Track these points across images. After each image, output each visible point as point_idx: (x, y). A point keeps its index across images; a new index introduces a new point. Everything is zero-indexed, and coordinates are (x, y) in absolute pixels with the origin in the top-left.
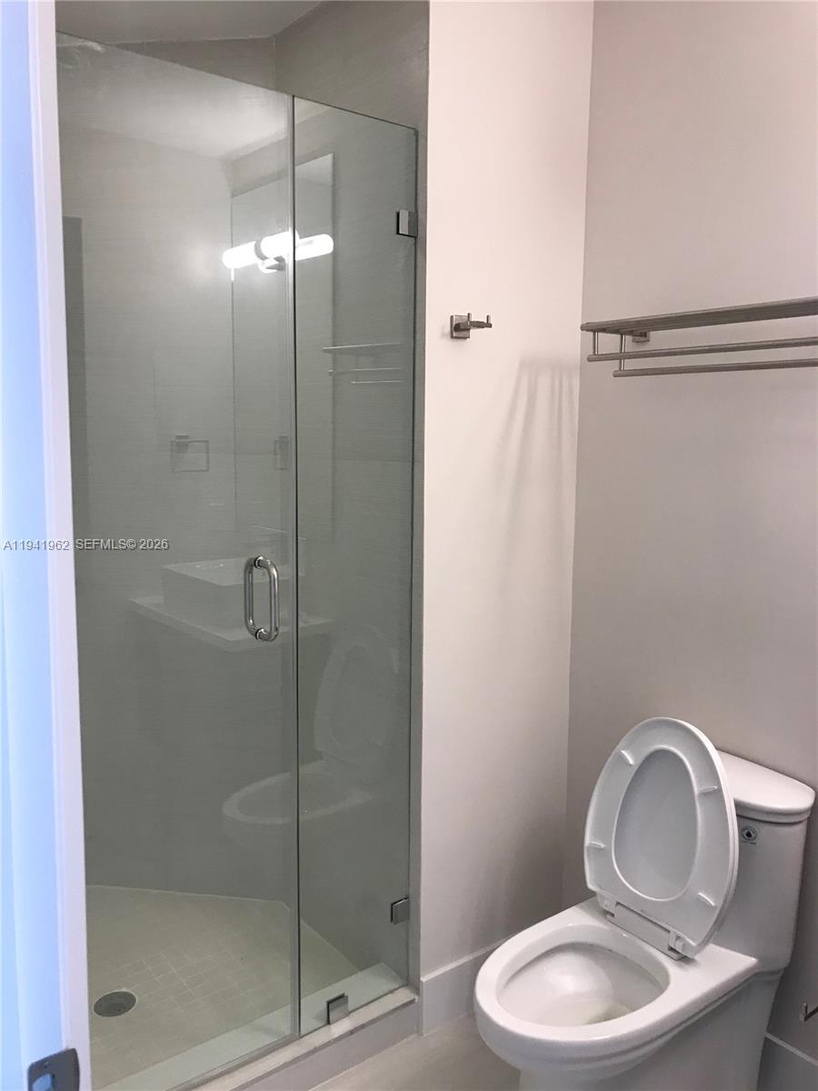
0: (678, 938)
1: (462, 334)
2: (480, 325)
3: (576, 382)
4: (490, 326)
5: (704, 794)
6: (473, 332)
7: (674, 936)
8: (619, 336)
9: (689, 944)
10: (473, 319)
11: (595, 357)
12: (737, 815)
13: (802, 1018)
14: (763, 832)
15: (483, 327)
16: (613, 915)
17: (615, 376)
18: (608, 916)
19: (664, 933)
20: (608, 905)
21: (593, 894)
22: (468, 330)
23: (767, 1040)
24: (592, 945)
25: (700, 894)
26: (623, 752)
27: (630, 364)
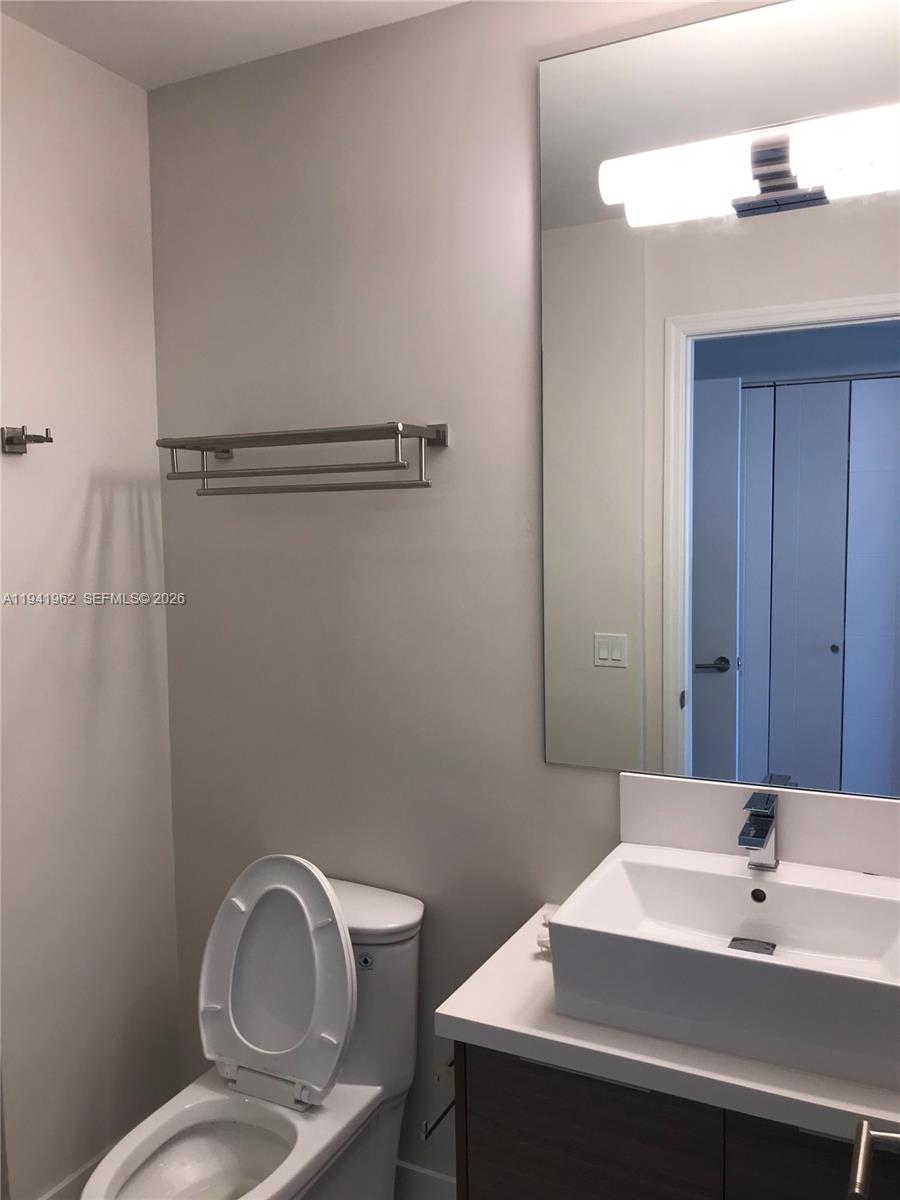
0: (304, 1087)
1: (17, 448)
2: (38, 439)
3: (158, 501)
4: (51, 440)
5: (319, 929)
6: (30, 446)
7: (300, 1086)
8: (200, 453)
9: (314, 1090)
10: (29, 432)
11: (174, 475)
12: (353, 944)
13: (423, 1136)
14: (380, 956)
15: (42, 442)
16: (235, 1082)
17: (199, 495)
18: (230, 1084)
19: (291, 1087)
20: (228, 1071)
21: (212, 1063)
22: (25, 444)
23: (398, 1167)
24: (212, 1123)
25: (323, 1035)
26: (234, 899)
27: (213, 483)
